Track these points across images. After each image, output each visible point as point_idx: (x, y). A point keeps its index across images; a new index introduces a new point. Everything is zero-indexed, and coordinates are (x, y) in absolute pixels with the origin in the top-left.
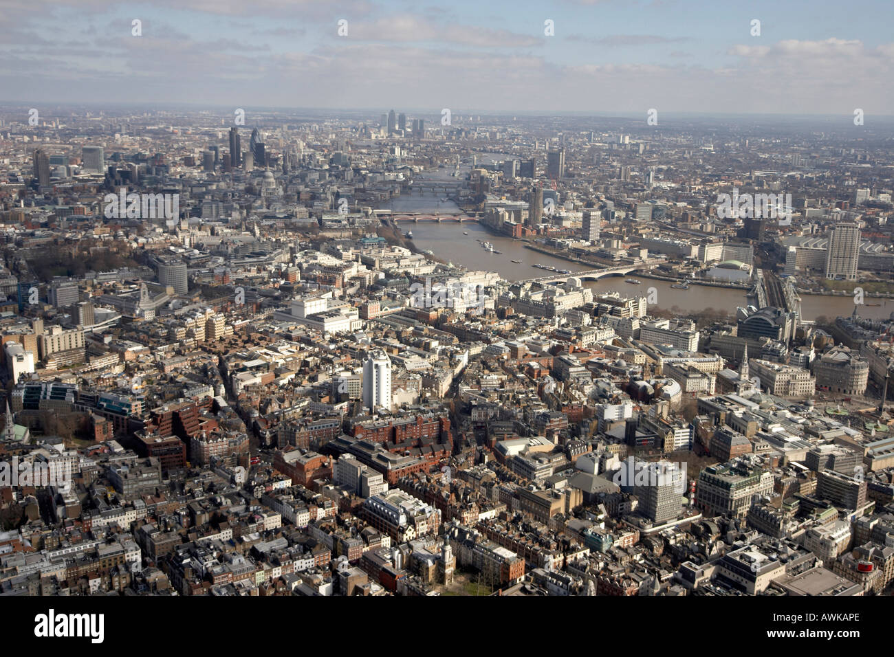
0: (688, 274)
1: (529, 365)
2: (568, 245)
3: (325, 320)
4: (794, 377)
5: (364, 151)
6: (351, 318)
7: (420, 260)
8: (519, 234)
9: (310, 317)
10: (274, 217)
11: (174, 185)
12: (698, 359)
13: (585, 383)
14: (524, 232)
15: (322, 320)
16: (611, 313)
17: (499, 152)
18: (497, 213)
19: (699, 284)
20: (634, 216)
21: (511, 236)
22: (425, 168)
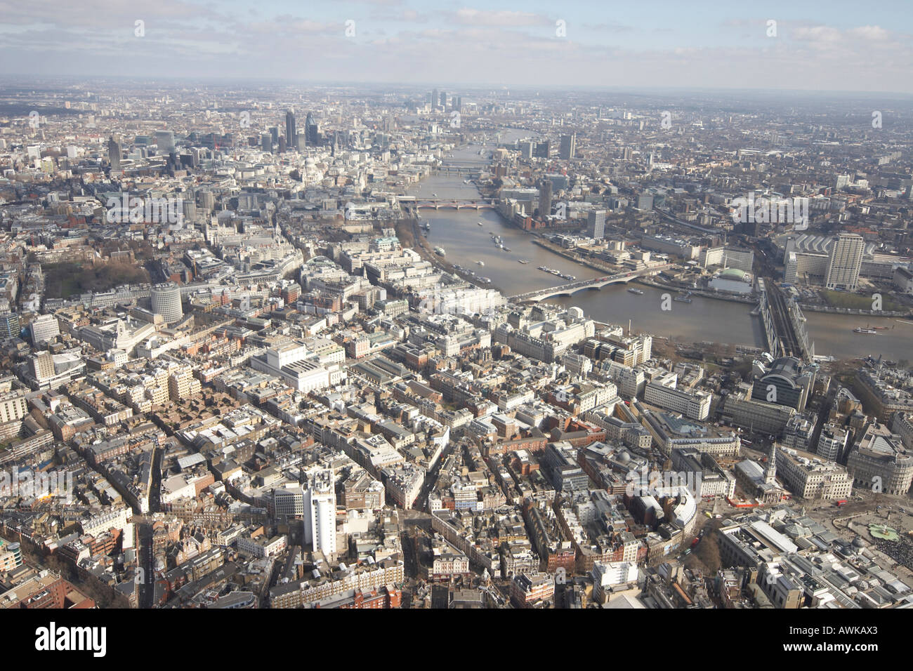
0: (690, 283)
1: (515, 455)
2: (573, 243)
3: (300, 375)
4: (829, 478)
5: (408, 127)
6: (331, 369)
7: (426, 268)
8: (529, 227)
9: (284, 368)
10: (303, 209)
11: (227, 170)
12: (712, 440)
13: (581, 499)
14: (533, 224)
15: (295, 374)
16: (613, 357)
17: (521, 128)
18: (510, 204)
19: (702, 296)
20: (636, 206)
21: (521, 228)
22: (456, 146)
